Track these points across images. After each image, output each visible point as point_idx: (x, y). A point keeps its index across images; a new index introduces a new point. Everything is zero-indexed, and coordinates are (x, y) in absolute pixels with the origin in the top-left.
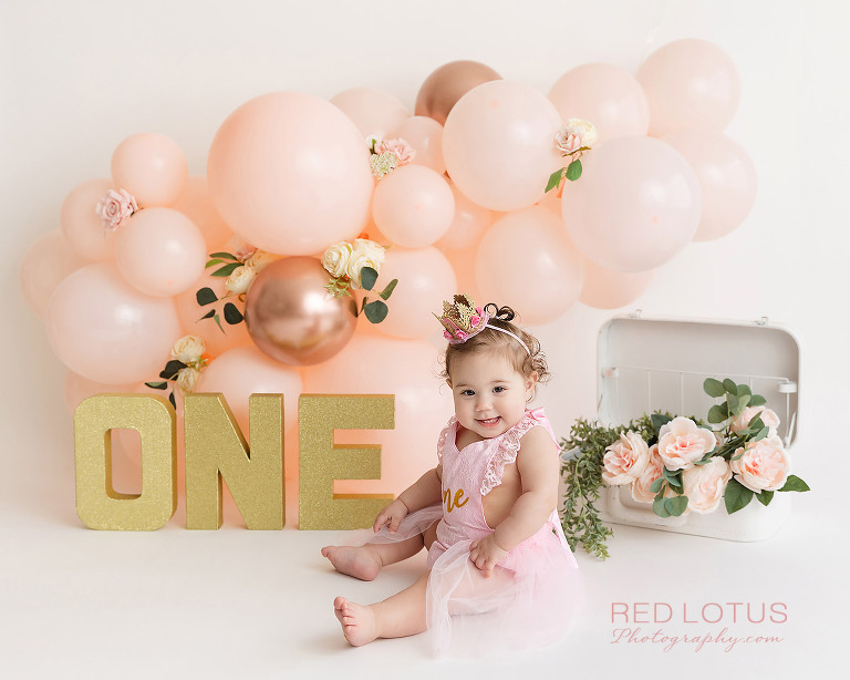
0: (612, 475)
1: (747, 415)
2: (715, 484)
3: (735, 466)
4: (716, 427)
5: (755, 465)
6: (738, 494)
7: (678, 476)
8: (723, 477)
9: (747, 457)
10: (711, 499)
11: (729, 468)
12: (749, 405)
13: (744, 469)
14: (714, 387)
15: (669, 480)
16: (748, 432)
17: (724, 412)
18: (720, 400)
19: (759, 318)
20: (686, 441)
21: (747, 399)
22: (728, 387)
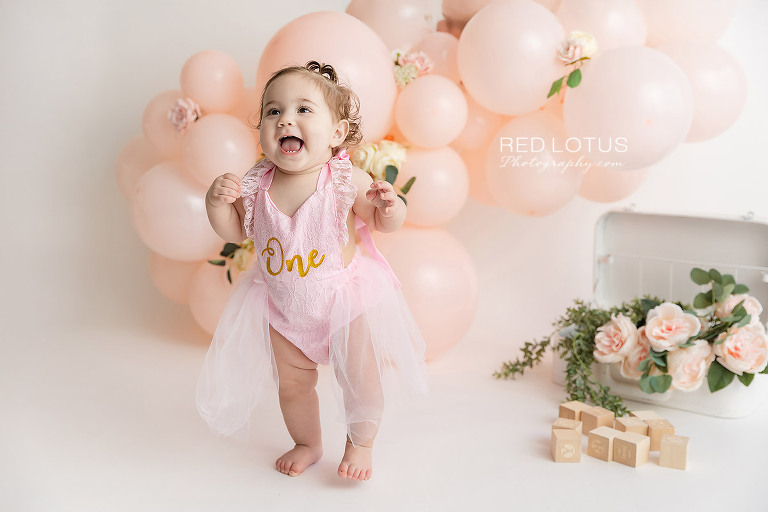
0: (602, 354)
1: (731, 302)
2: (698, 365)
3: (718, 349)
4: (700, 312)
5: (736, 349)
6: (720, 375)
7: (664, 356)
8: (706, 359)
9: (729, 342)
10: (694, 378)
11: (712, 351)
12: (733, 293)
13: (726, 352)
14: (699, 276)
15: (654, 360)
16: (730, 318)
17: (708, 299)
18: (706, 288)
19: (746, 214)
20: (671, 326)
21: (731, 287)
22: (714, 276)
